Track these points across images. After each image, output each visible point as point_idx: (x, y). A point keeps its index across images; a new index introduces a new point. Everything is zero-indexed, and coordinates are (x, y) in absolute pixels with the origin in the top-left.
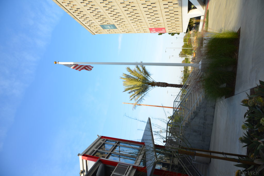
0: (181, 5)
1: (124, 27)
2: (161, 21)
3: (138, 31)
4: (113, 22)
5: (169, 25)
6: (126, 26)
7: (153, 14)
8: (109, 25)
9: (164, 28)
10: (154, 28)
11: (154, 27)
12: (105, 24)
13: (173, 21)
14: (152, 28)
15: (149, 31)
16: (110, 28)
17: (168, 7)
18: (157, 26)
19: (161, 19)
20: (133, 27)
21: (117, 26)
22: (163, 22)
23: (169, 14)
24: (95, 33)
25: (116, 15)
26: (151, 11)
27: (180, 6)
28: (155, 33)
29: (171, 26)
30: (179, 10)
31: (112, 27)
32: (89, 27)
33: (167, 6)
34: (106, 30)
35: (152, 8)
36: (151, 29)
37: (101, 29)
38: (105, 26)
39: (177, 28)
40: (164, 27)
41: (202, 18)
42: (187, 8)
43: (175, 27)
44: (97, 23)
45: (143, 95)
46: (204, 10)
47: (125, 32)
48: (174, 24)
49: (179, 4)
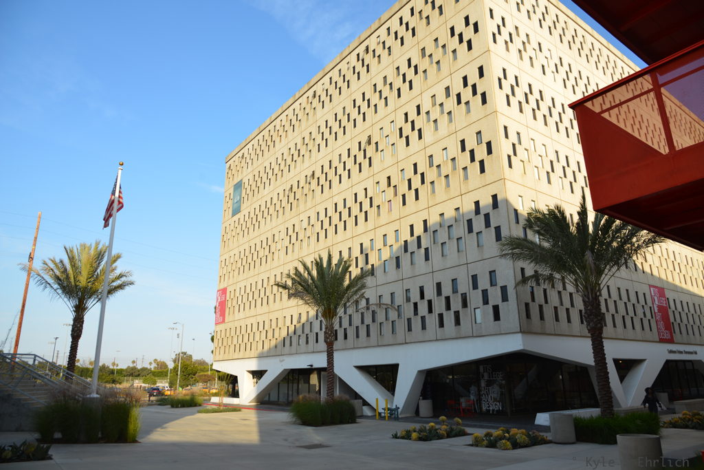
0: (261, 357)
1: (234, 234)
2: (237, 316)
3: (223, 263)
4: (244, 211)
5: (228, 330)
6: (236, 238)
7: (250, 298)
8: (240, 200)
9: (223, 321)
10: (225, 298)
11: (228, 298)
12: (244, 191)
13: (235, 342)
14: (226, 294)
15: (222, 287)
16: (236, 201)
17: (260, 330)
18: (229, 305)
19: (242, 315)
20: (232, 254)
21: (236, 218)
22: (236, 318)
23: (248, 332)
24: (228, 164)
25: (255, 221)
26: (256, 296)
27: (260, 354)
28: (217, 299)
29: (228, 335)
30: (254, 353)
31: (235, 205)
32: (240, 154)
33: (261, 328)
34: (231, 191)
35: (261, 297)
36: (224, 291)
37: (236, 181)
38: (239, 190)
39: (223, 348)
40: (226, 321)
41: (235, 401)
42: (254, 368)
43: (225, 344)
44: (246, 175)
45: (56, 286)
46: (250, 402)
47: (224, 233)
48: (230, 343)
49: (262, 353)
